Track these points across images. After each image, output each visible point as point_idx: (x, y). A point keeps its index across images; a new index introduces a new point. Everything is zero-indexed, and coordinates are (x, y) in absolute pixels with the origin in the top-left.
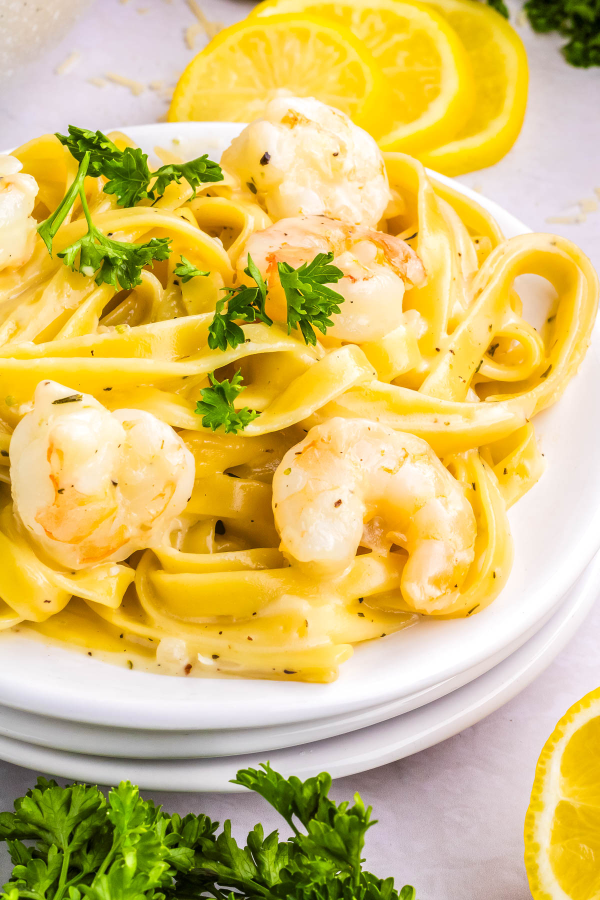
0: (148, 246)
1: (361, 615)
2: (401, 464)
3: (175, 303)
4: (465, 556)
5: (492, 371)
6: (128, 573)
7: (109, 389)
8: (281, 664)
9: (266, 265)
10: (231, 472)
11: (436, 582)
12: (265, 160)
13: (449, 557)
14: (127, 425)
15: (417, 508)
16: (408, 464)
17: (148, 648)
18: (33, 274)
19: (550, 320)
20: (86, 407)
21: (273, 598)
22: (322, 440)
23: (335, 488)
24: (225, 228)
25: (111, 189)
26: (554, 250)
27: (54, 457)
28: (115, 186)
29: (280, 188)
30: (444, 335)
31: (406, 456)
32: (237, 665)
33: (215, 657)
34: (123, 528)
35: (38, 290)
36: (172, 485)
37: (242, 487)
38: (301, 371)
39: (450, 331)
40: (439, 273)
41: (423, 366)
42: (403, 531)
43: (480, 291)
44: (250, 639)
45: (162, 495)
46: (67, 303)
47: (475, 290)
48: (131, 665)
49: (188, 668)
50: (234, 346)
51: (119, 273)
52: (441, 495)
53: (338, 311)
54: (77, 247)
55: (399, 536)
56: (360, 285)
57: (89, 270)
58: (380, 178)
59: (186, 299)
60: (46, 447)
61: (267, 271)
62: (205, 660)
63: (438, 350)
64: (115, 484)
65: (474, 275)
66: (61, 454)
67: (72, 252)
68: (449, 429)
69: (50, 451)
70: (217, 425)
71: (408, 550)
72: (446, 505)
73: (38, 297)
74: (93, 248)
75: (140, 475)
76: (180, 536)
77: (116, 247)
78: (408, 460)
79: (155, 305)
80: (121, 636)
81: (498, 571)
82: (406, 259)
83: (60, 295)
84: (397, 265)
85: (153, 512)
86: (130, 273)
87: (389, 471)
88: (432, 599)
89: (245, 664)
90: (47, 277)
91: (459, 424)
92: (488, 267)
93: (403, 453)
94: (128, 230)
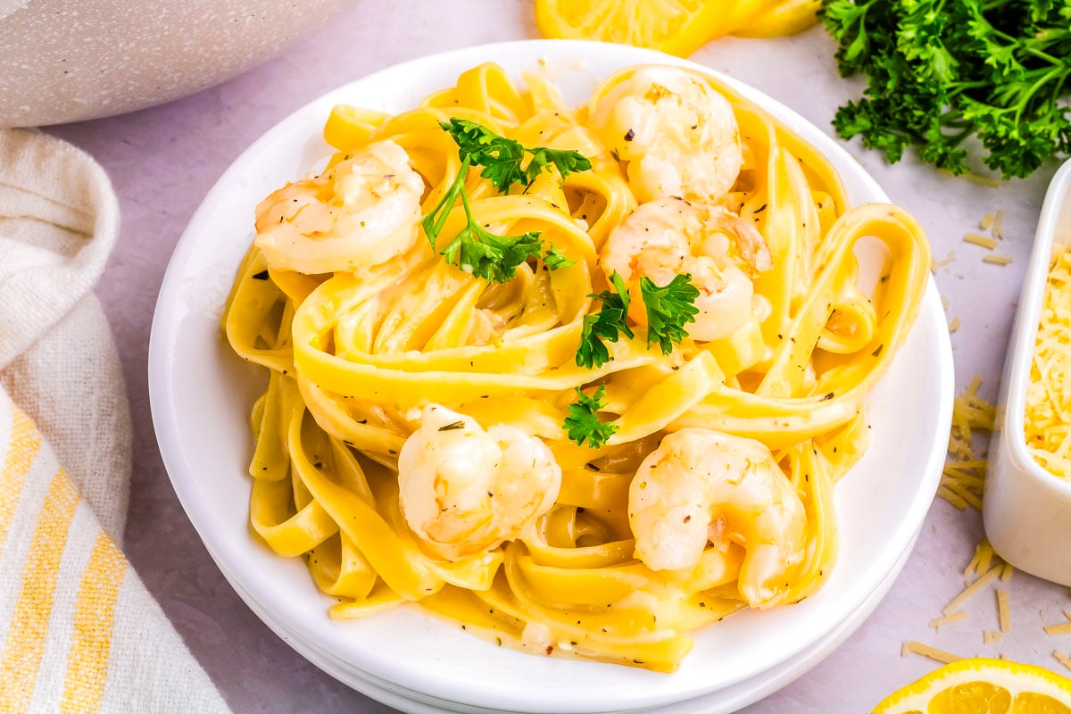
0: (521, 242)
1: (702, 605)
2: (743, 476)
3: (543, 288)
4: (795, 558)
5: (830, 344)
6: (499, 557)
7: (486, 397)
8: (632, 655)
9: (629, 272)
10: (592, 466)
11: (770, 584)
12: (629, 137)
13: (782, 561)
14: (503, 445)
15: (757, 514)
16: (750, 474)
17: (515, 627)
18: (416, 260)
19: (883, 280)
20: (468, 435)
21: (626, 591)
22: (675, 456)
23: (686, 503)
24: (589, 192)
25: (487, 174)
26: (891, 220)
27: (440, 486)
28: (491, 170)
29: (642, 162)
30: (787, 320)
31: (748, 467)
32: (593, 652)
33: (574, 643)
34: (497, 530)
35: (422, 278)
36: (541, 495)
37: (601, 482)
38: (659, 380)
39: (793, 313)
40: (784, 253)
41: (768, 355)
42: (742, 533)
43: (822, 268)
44: (604, 630)
45: (532, 503)
46: (448, 293)
47: (816, 266)
48: (500, 642)
49: (550, 650)
50: (599, 365)
51: (495, 266)
52: (778, 502)
53: (693, 321)
54: (457, 244)
55: (739, 537)
56: (715, 296)
57: (468, 268)
58: (733, 145)
59: (554, 287)
60: (433, 478)
61: (630, 279)
62: (565, 646)
63: (780, 337)
64: (491, 495)
65: (817, 248)
66: (446, 483)
67: (453, 250)
68: (786, 429)
69: (437, 482)
70: (581, 440)
71: (747, 548)
72: (782, 511)
73: (422, 287)
74: (472, 247)
75: (513, 488)
76: (545, 520)
77: (494, 244)
78: (751, 469)
79: (525, 288)
80: (491, 612)
81: (824, 569)
82: (756, 249)
83: (441, 287)
84: (748, 257)
85: (523, 517)
86: (506, 268)
87: (733, 483)
88: (765, 601)
89: (599, 652)
90: (429, 265)
91: (797, 425)
92: (829, 244)
93: (747, 464)
94: (503, 222)
